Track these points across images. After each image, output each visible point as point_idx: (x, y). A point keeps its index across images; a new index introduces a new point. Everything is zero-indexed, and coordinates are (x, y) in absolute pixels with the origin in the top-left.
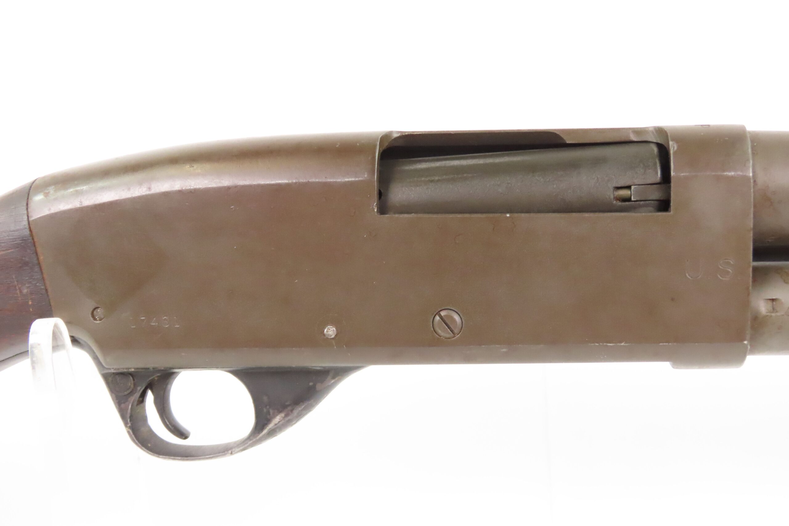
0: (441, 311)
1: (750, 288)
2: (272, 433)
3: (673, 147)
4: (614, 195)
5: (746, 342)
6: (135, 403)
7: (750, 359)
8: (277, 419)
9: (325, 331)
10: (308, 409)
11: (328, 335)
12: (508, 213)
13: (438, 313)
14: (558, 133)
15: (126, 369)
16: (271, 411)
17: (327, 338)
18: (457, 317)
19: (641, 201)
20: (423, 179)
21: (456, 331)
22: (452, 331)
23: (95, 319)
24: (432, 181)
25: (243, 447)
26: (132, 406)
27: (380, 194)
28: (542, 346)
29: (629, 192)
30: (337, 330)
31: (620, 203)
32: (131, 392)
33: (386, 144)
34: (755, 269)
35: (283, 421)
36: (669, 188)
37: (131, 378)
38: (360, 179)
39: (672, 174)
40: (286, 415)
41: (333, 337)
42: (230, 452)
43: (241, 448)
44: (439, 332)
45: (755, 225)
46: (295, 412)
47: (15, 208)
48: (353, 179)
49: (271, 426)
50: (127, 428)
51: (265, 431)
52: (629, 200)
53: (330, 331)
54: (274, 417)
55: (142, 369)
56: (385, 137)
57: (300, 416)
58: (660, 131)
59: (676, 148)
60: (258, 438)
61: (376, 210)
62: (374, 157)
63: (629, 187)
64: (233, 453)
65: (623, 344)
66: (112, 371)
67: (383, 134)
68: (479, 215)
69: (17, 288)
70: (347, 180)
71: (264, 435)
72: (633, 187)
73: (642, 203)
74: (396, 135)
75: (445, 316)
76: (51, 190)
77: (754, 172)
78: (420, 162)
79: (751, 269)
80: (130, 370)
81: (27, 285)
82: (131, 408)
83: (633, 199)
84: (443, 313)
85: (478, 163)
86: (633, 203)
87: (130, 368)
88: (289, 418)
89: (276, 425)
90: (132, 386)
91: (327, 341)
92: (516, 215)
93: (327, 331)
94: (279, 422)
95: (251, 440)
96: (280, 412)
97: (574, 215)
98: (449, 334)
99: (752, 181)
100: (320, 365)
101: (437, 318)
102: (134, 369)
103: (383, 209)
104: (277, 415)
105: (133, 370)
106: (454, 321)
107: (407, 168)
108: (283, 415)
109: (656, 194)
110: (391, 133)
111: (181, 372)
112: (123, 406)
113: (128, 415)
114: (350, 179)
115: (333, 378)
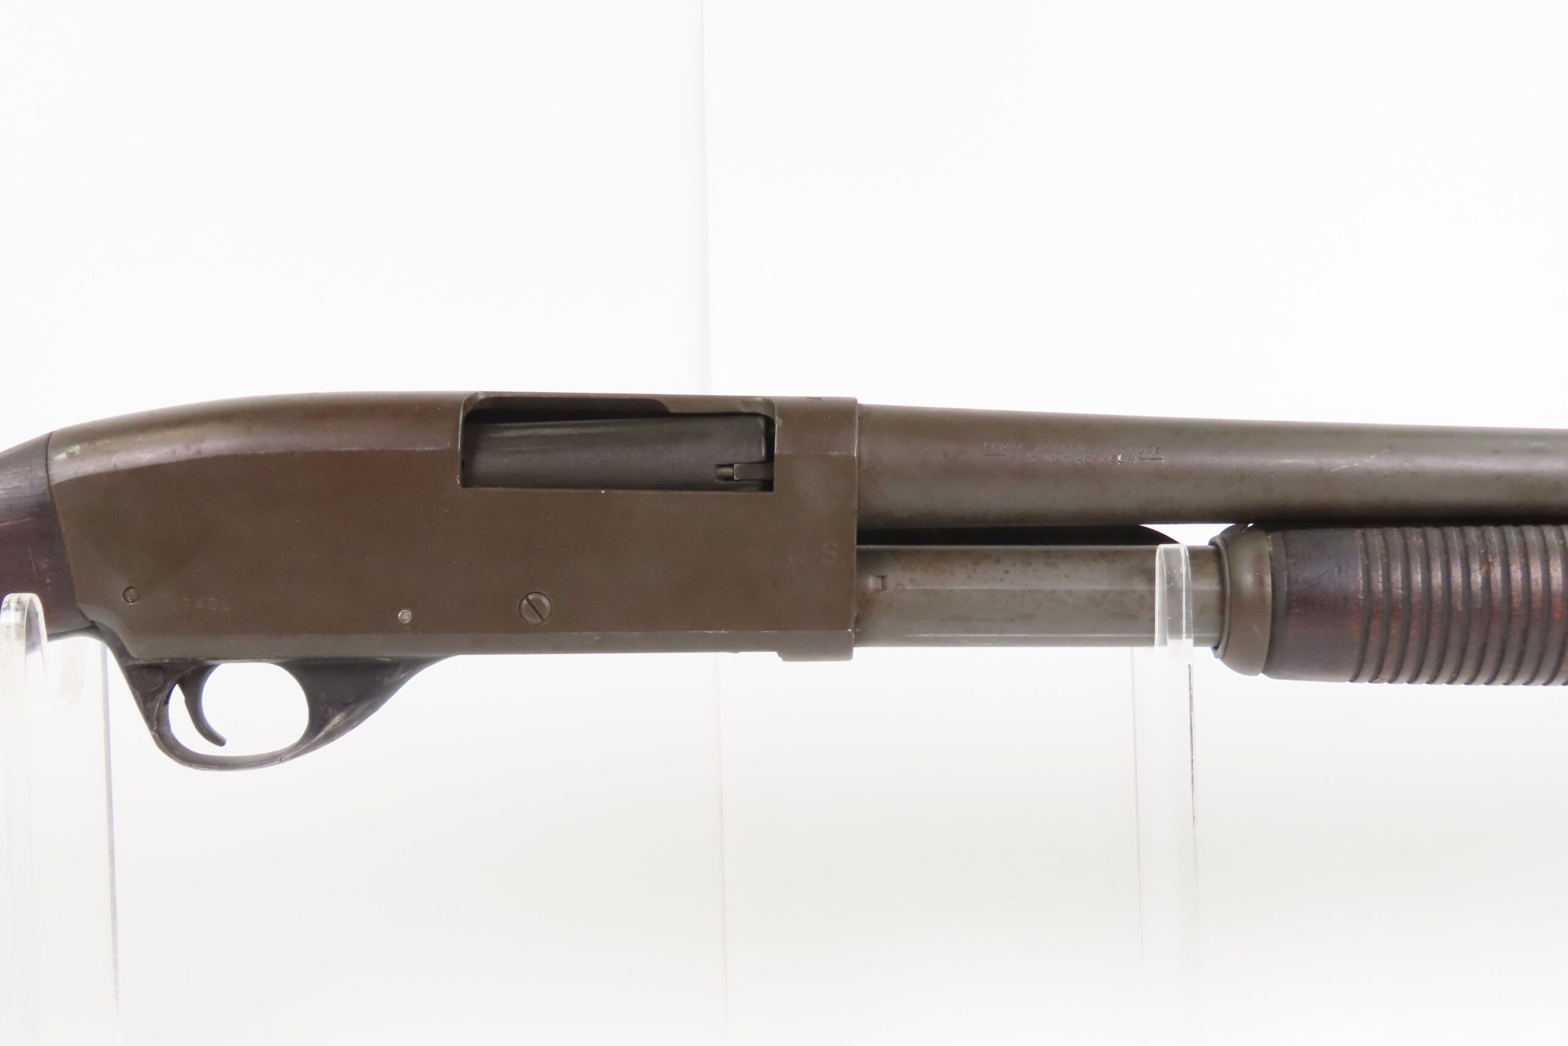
0: (528, 594)
1: (855, 573)
2: (330, 737)
3: (778, 422)
4: (716, 473)
5: (850, 630)
6: (162, 703)
7: (858, 651)
8: (337, 719)
9: (399, 615)
10: (373, 708)
11: (403, 620)
12: (603, 489)
13: (526, 597)
14: (661, 401)
15: (160, 659)
16: (330, 710)
17: (401, 624)
18: (545, 601)
19: (744, 480)
20: (510, 449)
21: (545, 616)
22: (541, 617)
23: (128, 601)
24: (521, 452)
25: (295, 753)
26: (160, 705)
27: (463, 465)
28: (637, 633)
29: (732, 470)
30: (413, 616)
31: (722, 482)
32: (160, 688)
33: (470, 408)
34: (860, 553)
35: (343, 722)
36: (773, 466)
37: (162, 672)
38: (442, 448)
39: (776, 452)
40: (348, 715)
41: (407, 622)
42: (279, 758)
43: (290, 755)
44: (527, 617)
45: (859, 508)
46: (358, 711)
47: (31, 470)
48: (434, 448)
49: (329, 728)
50: (153, 732)
51: (322, 734)
52: (731, 478)
53: (405, 616)
54: (333, 716)
55: (178, 659)
56: (471, 398)
57: (363, 716)
58: (768, 403)
59: (781, 423)
60: (314, 741)
61: (459, 483)
62: (458, 424)
63: (731, 466)
64: (283, 760)
65: (723, 632)
66: (141, 662)
67: (468, 396)
68: (571, 491)
69: (33, 563)
70: (426, 449)
71: (320, 739)
72: (735, 466)
73: (744, 482)
74: (481, 397)
75: (534, 599)
76: (76, 449)
77: (859, 452)
78: (508, 428)
79: (855, 553)
80: (164, 661)
81: (45, 560)
82: (159, 708)
83: (735, 478)
84: (531, 597)
85: (572, 432)
86: (736, 482)
87: (162, 659)
88: (351, 718)
89: (335, 726)
90: (162, 681)
91: (400, 627)
92: (613, 491)
93: (401, 615)
94: (339, 722)
95: (304, 744)
96: (340, 711)
97: (675, 493)
98: (537, 620)
99: (856, 462)
100: (390, 655)
101: (525, 602)
102: (170, 659)
103: (466, 482)
104: (337, 715)
105: (167, 661)
106: (543, 605)
107: (493, 435)
108: (343, 714)
109: (760, 474)
110: (476, 394)
111: (219, 665)
112: (149, 705)
113: (155, 716)
114: (431, 449)
115: (404, 671)
